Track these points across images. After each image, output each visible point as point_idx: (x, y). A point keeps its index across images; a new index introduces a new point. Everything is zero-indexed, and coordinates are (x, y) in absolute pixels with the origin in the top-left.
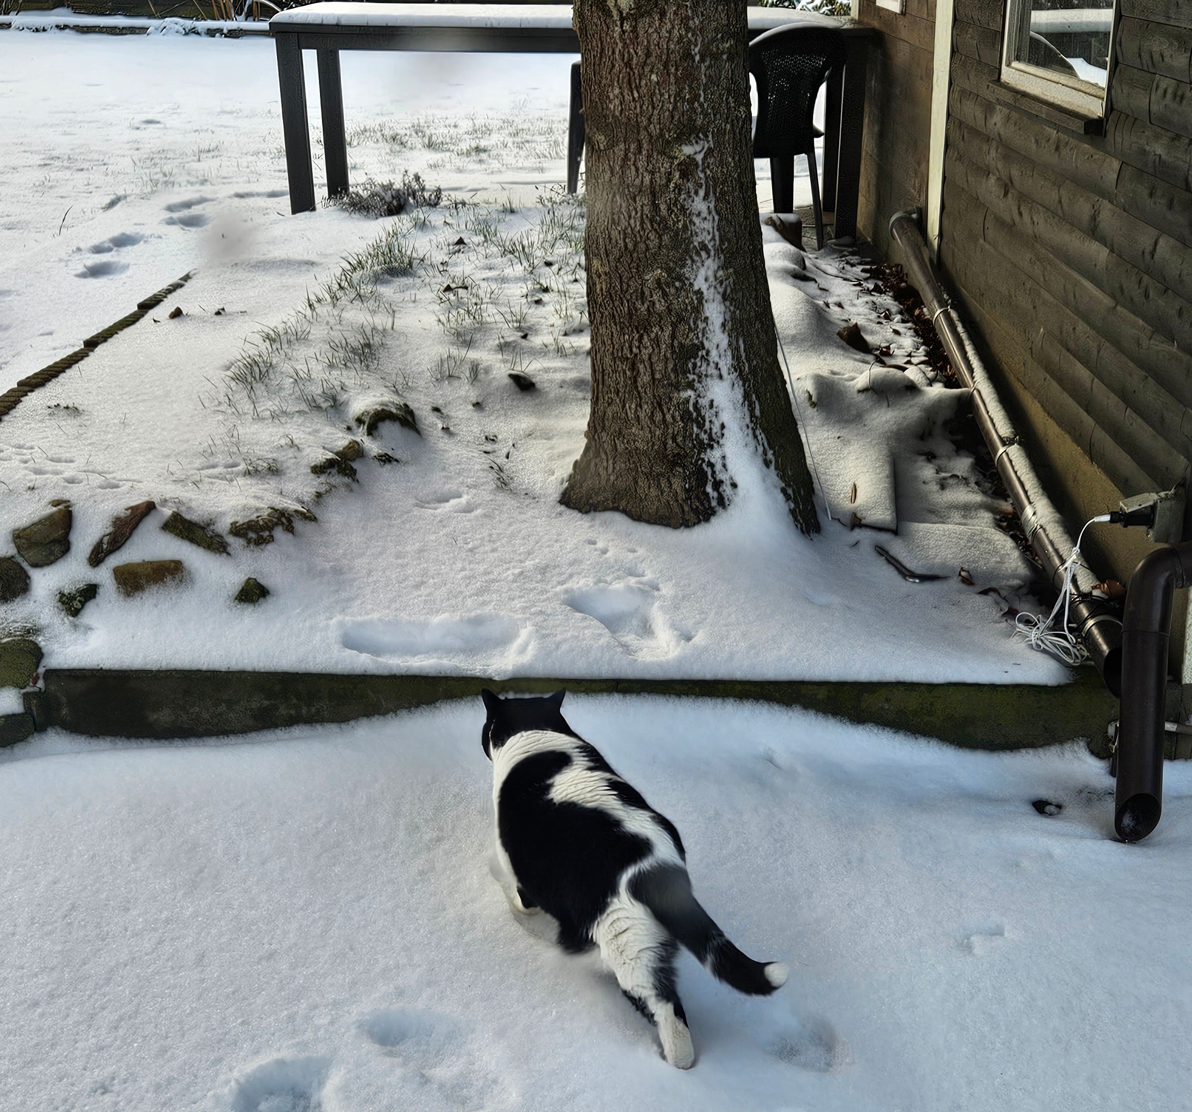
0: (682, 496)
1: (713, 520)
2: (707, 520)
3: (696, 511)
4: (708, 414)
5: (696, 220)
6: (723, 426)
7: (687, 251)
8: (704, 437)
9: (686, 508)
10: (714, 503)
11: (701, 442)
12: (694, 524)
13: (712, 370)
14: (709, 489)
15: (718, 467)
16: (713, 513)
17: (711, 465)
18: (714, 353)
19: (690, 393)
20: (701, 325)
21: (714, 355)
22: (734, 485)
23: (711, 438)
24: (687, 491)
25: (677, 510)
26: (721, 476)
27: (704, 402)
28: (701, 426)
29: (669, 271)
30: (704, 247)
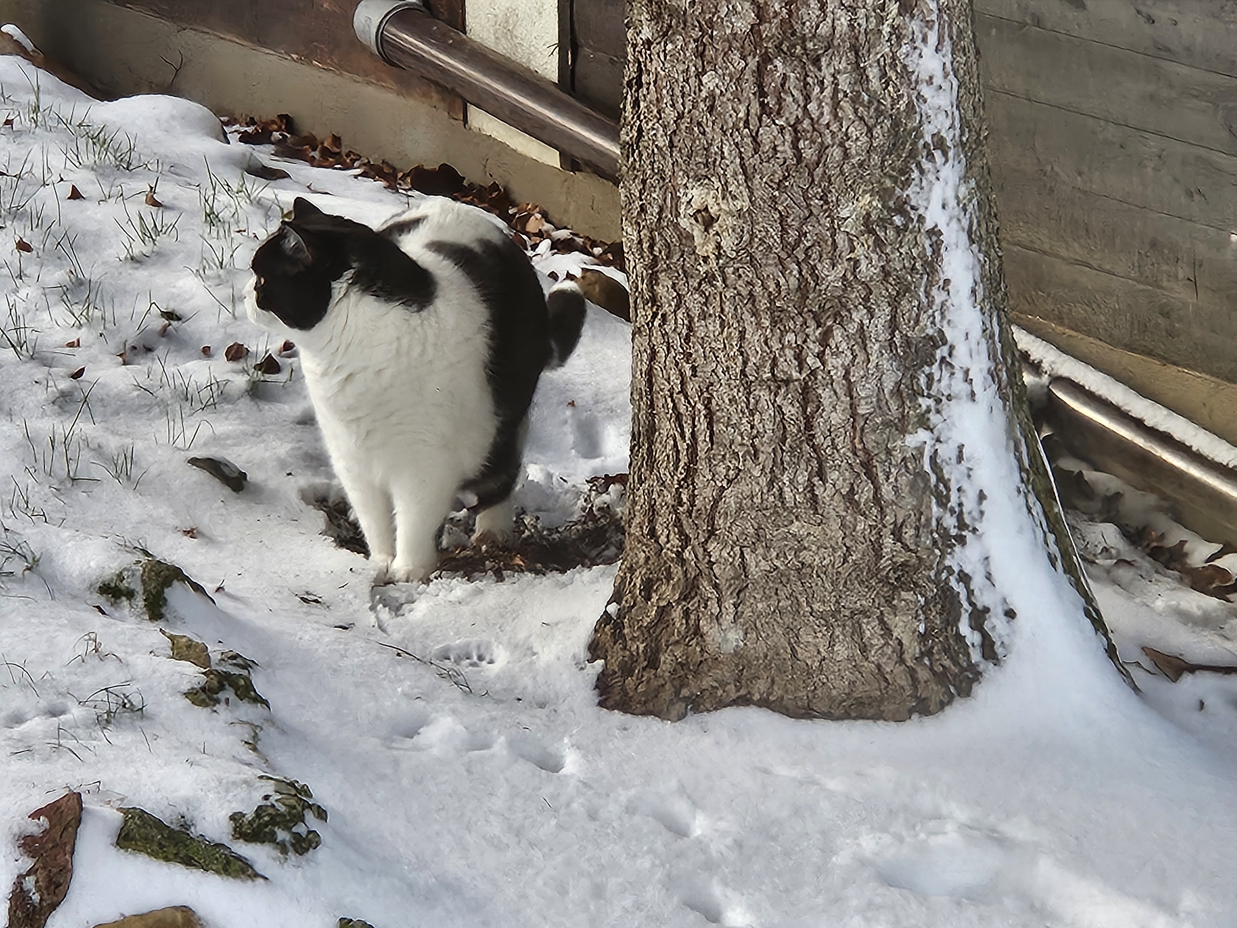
0: (912, 648)
1: (978, 690)
2: (966, 692)
3: (941, 677)
4: (952, 473)
5: (926, 91)
6: (982, 497)
7: (913, 154)
8: (950, 522)
9: (923, 674)
10: (976, 656)
11: (945, 534)
12: (942, 706)
13: (959, 386)
14: (964, 628)
15: (978, 582)
16: (977, 675)
17: (965, 578)
18: (961, 351)
19: (922, 435)
20: (939, 297)
21: (961, 358)
22: (1010, 614)
23: (962, 525)
24: (923, 637)
25: (903, 681)
26: (983, 599)
27: (946, 452)
28: (943, 501)
29: (884, 194)
30: (940, 143)
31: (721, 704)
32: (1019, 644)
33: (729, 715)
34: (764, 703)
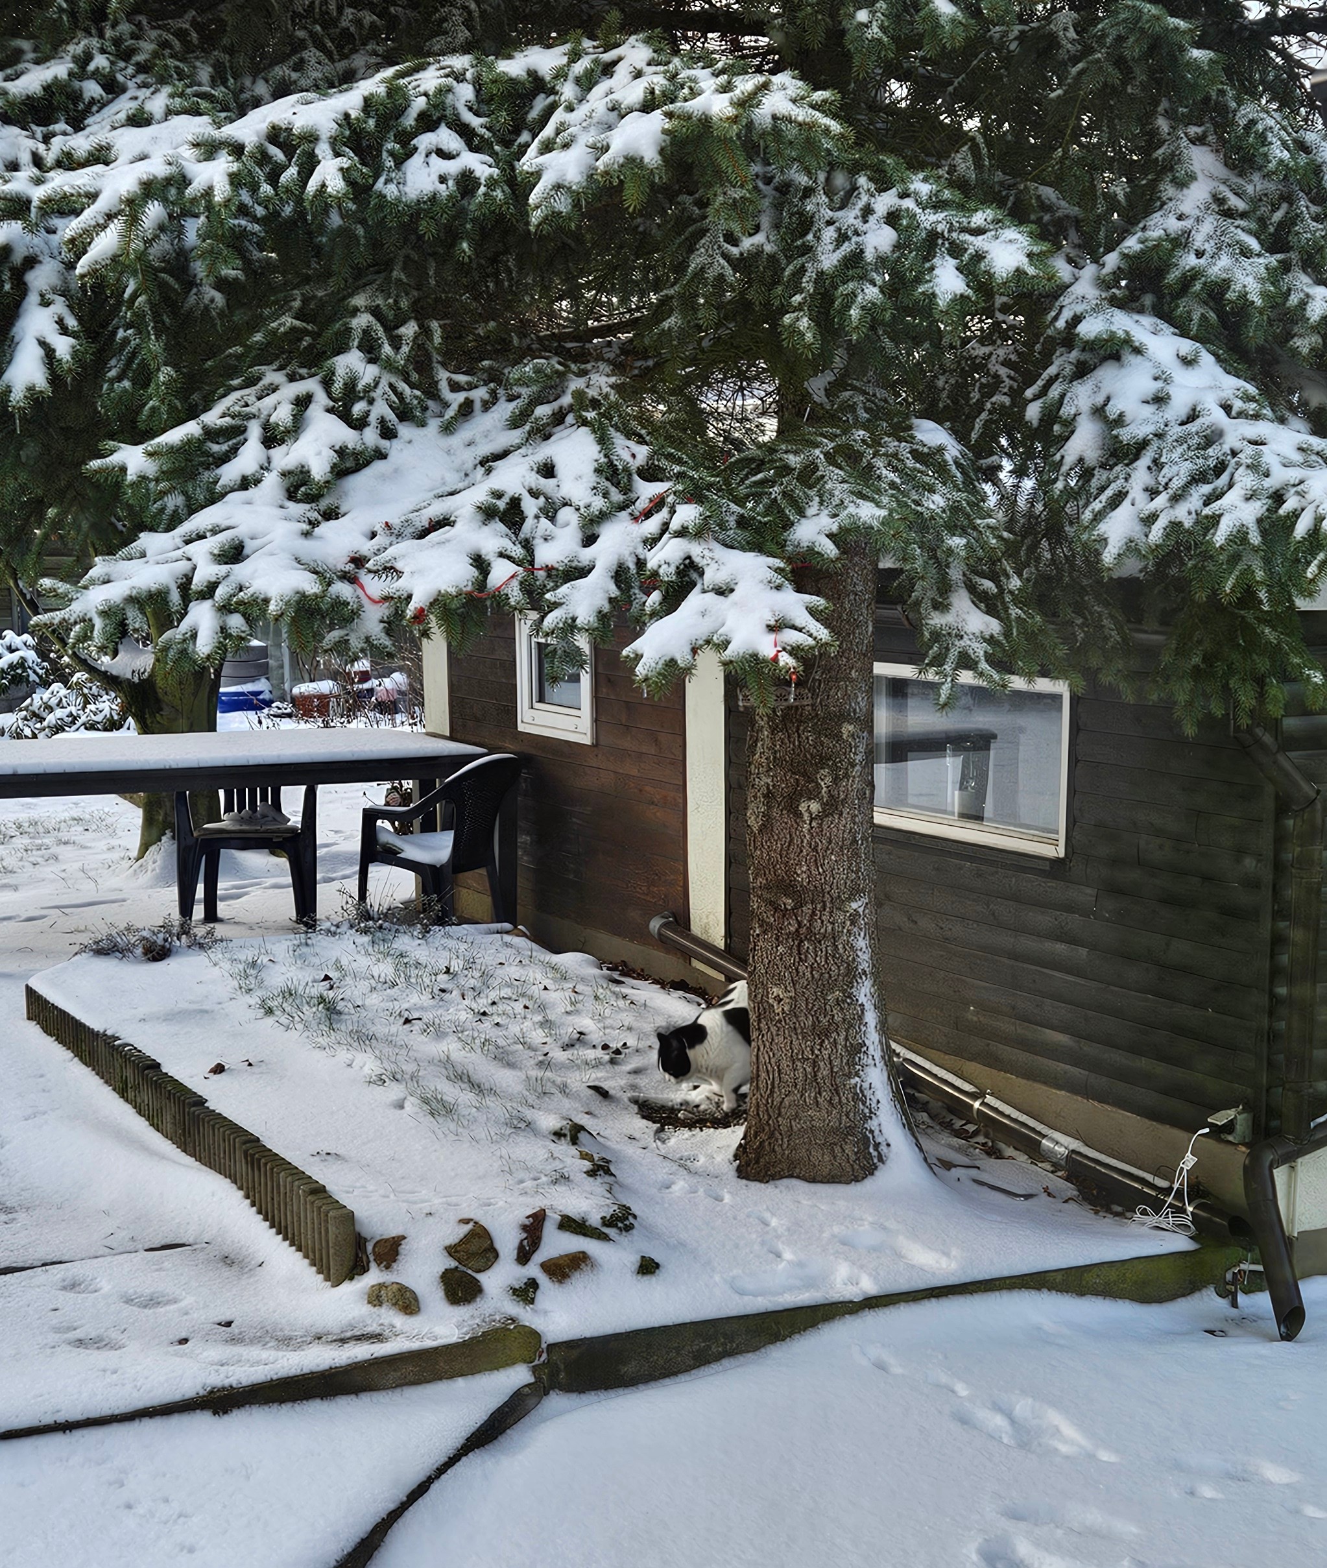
0: (853, 1157)
1: (876, 1173)
2: (872, 1174)
3: (863, 1168)
4: (868, 1093)
5: (859, 953)
6: (878, 1102)
7: (854, 976)
8: (867, 1111)
9: (856, 1167)
10: (876, 1160)
11: (865, 1116)
12: (863, 1178)
13: (870, 1061)
14: (871, 1150)
15: (876, 1133)
16: (876, 1168)
17: (872, 1132)
18: (871, 1048)
19: (857, 1079)
20: (863, 1029)
21: (871, 1051)
22: (888, 1145)
23: (871, 1112)
24: (856, 1153)
25: (849, 1169)
26: (879, 1140)
27: (866, 1085)
28: (864, 1103)
29: (844, 991)
30: (864, 973)
31: (782, 1178)
32: (891, 1156)
33: (785, 1181)
34: (798, 1177)
